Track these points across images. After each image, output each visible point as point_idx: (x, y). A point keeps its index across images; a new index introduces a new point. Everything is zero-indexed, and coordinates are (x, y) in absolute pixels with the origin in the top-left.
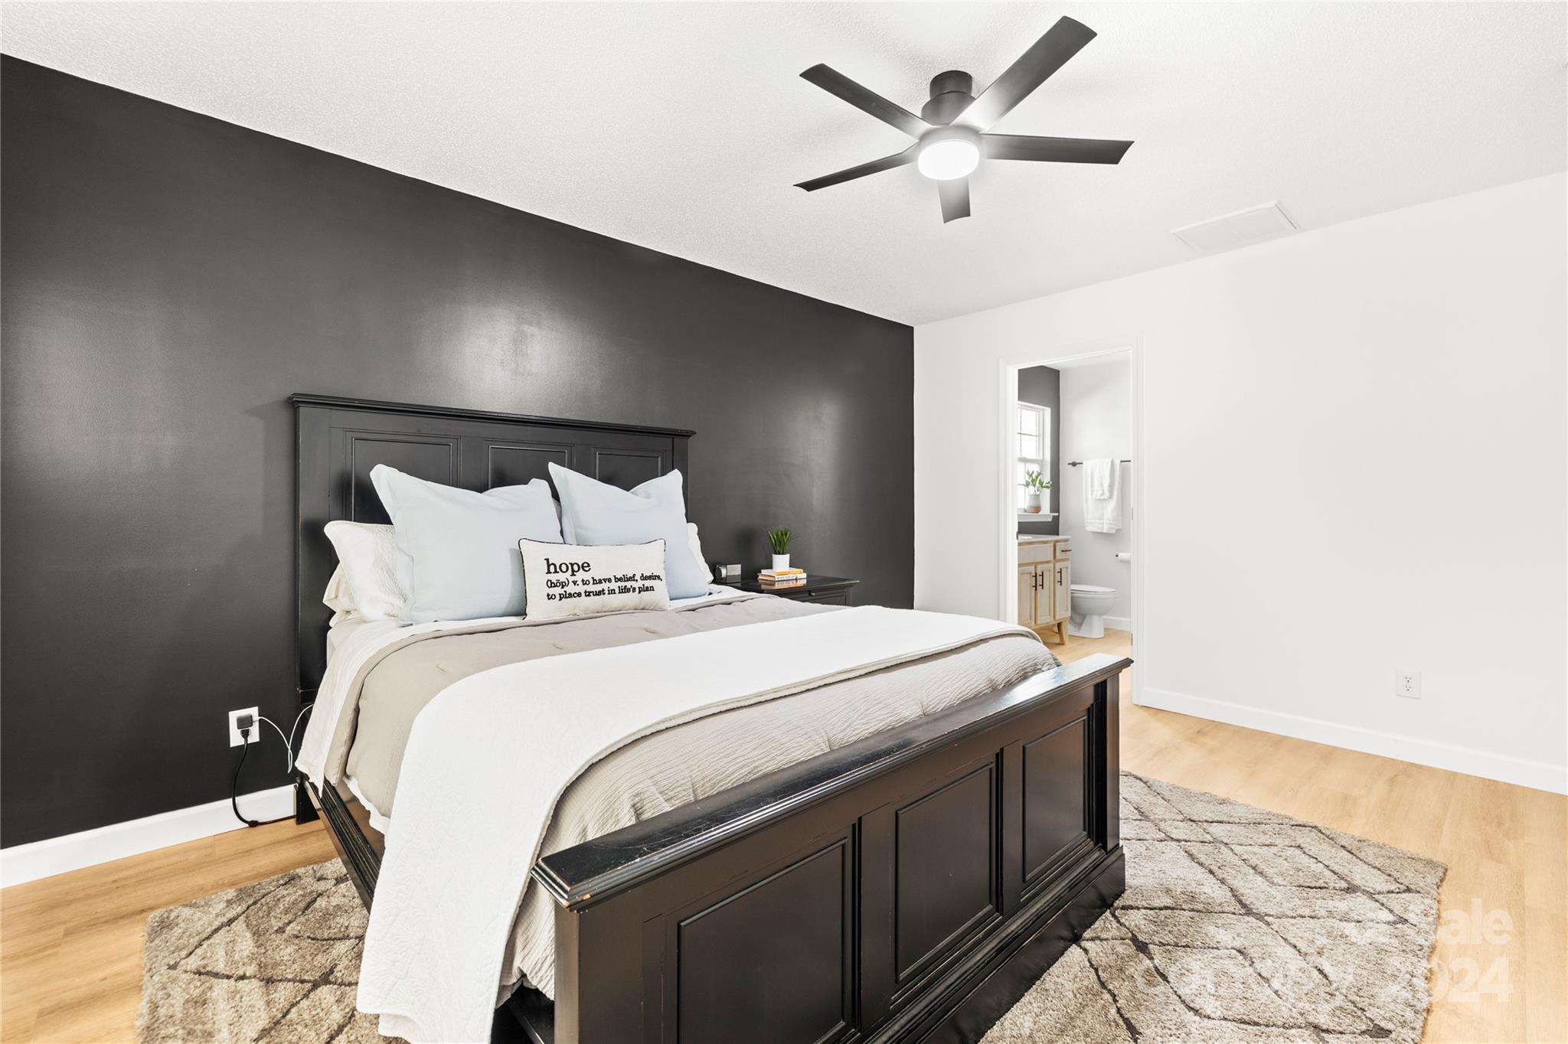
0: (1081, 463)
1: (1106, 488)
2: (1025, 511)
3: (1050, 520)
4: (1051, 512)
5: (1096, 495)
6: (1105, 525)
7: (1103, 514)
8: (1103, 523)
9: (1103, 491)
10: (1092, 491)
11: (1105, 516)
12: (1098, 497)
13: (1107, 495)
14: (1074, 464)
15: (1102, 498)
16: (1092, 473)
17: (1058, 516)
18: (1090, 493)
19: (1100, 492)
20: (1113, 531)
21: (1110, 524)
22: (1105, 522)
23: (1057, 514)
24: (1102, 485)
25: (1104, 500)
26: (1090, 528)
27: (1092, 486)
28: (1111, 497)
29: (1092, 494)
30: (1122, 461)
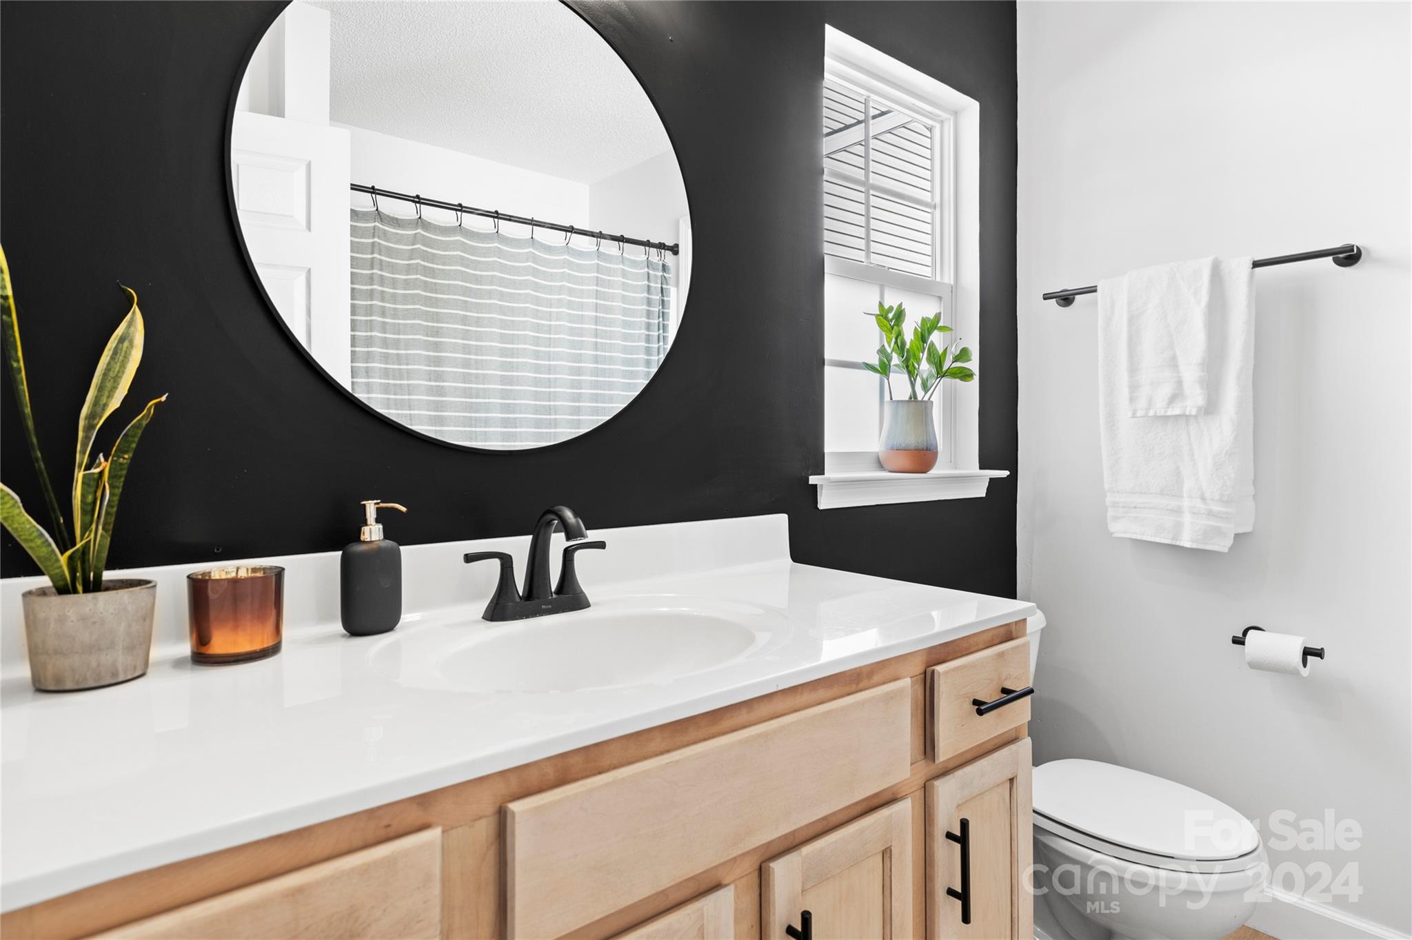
0: (1093, 290)
1: (1191, 374)
2: (880, 465)
3: (982, 493)
4: (983, 466)
5: (1150, 402)
6: (1187, 518)
7: (1178, 473)
8: (1178, 511)
9: (1180, 383)
10: (1134, 387)
11: (1188, 485)
12: (1160, 407)
13: (1194, 399)
14: (1066, 299)
15: (1176, 411)
16: (1133, 320)
17: (1013, 480)
18: (1124, 393)
19: (1166, 390)
20: (1222, 545)
21: (1210, 514)
22: (1186, 503)
23: (1004, 474)
24: (1173, 363)
25: (1185, 417)
26: (1121, 528)
27: (1133, 369)
28: (1211, 408)
29: (1132, 400)
30: (1256, 264)
